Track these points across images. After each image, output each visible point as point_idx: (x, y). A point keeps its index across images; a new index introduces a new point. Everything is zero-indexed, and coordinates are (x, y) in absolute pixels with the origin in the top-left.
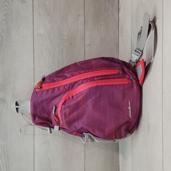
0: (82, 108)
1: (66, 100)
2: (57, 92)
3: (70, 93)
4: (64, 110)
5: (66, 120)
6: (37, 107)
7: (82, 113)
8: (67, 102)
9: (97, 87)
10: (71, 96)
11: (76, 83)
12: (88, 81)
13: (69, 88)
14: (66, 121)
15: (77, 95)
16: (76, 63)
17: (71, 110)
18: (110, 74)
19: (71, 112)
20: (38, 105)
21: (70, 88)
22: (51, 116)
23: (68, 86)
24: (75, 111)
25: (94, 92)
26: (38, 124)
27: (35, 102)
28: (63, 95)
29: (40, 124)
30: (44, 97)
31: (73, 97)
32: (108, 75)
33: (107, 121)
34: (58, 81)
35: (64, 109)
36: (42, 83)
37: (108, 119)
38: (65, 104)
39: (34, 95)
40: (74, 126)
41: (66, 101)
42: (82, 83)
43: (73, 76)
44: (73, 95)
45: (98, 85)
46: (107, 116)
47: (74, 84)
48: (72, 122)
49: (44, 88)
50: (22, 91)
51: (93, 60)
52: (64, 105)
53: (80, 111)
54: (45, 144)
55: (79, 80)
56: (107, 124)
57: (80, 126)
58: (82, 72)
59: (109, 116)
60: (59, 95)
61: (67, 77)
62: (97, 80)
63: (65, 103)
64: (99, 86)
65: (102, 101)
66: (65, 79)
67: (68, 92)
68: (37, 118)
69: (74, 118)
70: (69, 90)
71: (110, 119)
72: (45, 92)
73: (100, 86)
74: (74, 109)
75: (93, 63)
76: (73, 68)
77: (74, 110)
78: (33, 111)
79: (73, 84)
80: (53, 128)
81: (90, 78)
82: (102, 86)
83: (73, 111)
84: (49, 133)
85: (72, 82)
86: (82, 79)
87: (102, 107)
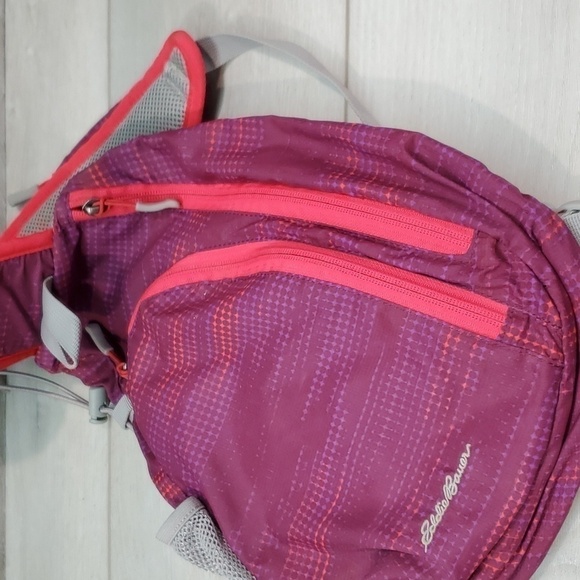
37: (321, 483)
56: (307, 502)
87: (308, 404)
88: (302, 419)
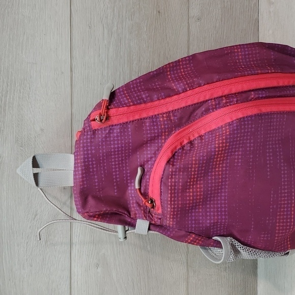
0: (219, 171)
1: (176, 152)
2: (150, 130)
3: (183, 134)
4: (172, 178)
5: (174, 204)
6: (93, 171)
7: (217, 184)
8: (178, 156)
9: (260, 116)
10: (186, 142)
11: (199, 107)
12: (231, 102)
13: (181, 119)
14: (174, 208)
15: (202, 139)
16: (194, 56)
17: (191, 179)
18: (286, 84)
19: (190, 182)
20: (97, 166)
21: (184, 121)
22: (127, 193)
23: (178, 114)
24: (200, 180)
25: (253, 130)
26: (94, 217)
27: (88, 158)
28: (165, 139)
29: (99, 215)
30: (114, 144)
31: (191, 143)
32: (280, 87)
33: (281, 204)
34: (152, 101)
35: (172, 175)
36: (110, 105)
37: (284, 200)
38: (173, 162)
39: (87, 139)
40: (195, 220)
41: (174, 154)
42: (216, 108)
43: (192, 88)
44: (192, 138)
45: (261, 110)
46: (281, 193)
47: (194, 110)
48: (188, 210)
49: (114, 120)
50: (42, 130)
51: (237, 49)
52: (173, 165)
53: (212, 179)
54: (97, 266)
55: (207, 98)
56: (280, 211)
57: (210, 219)
58: (216, 77)
59: (285, 193)
60: (153, 139)
61: (174, 90)
62: (256, 99)
63: (174, 158)
64: (265, 114)
65: (269, 152)
66: (169, 96)
67: (177, 132)
68: (91, 202)
69: (197, 199)
70: (179, 125)
71: (287, 200)
72: (117, 130)
73: (268, 114)
74: (198, 174)
75: (238, 56)
76: (187, 68)
77: (198, 177)
78: (83, 181)
79: (191, 108)
80: (133, 226)
81: (235, 93)
82: (271, 114)
83: (194, 181)
84: (122, 240)
85: (190, 103)
86: (216, 96)
87: (268, 170)
88: (268, 177)
